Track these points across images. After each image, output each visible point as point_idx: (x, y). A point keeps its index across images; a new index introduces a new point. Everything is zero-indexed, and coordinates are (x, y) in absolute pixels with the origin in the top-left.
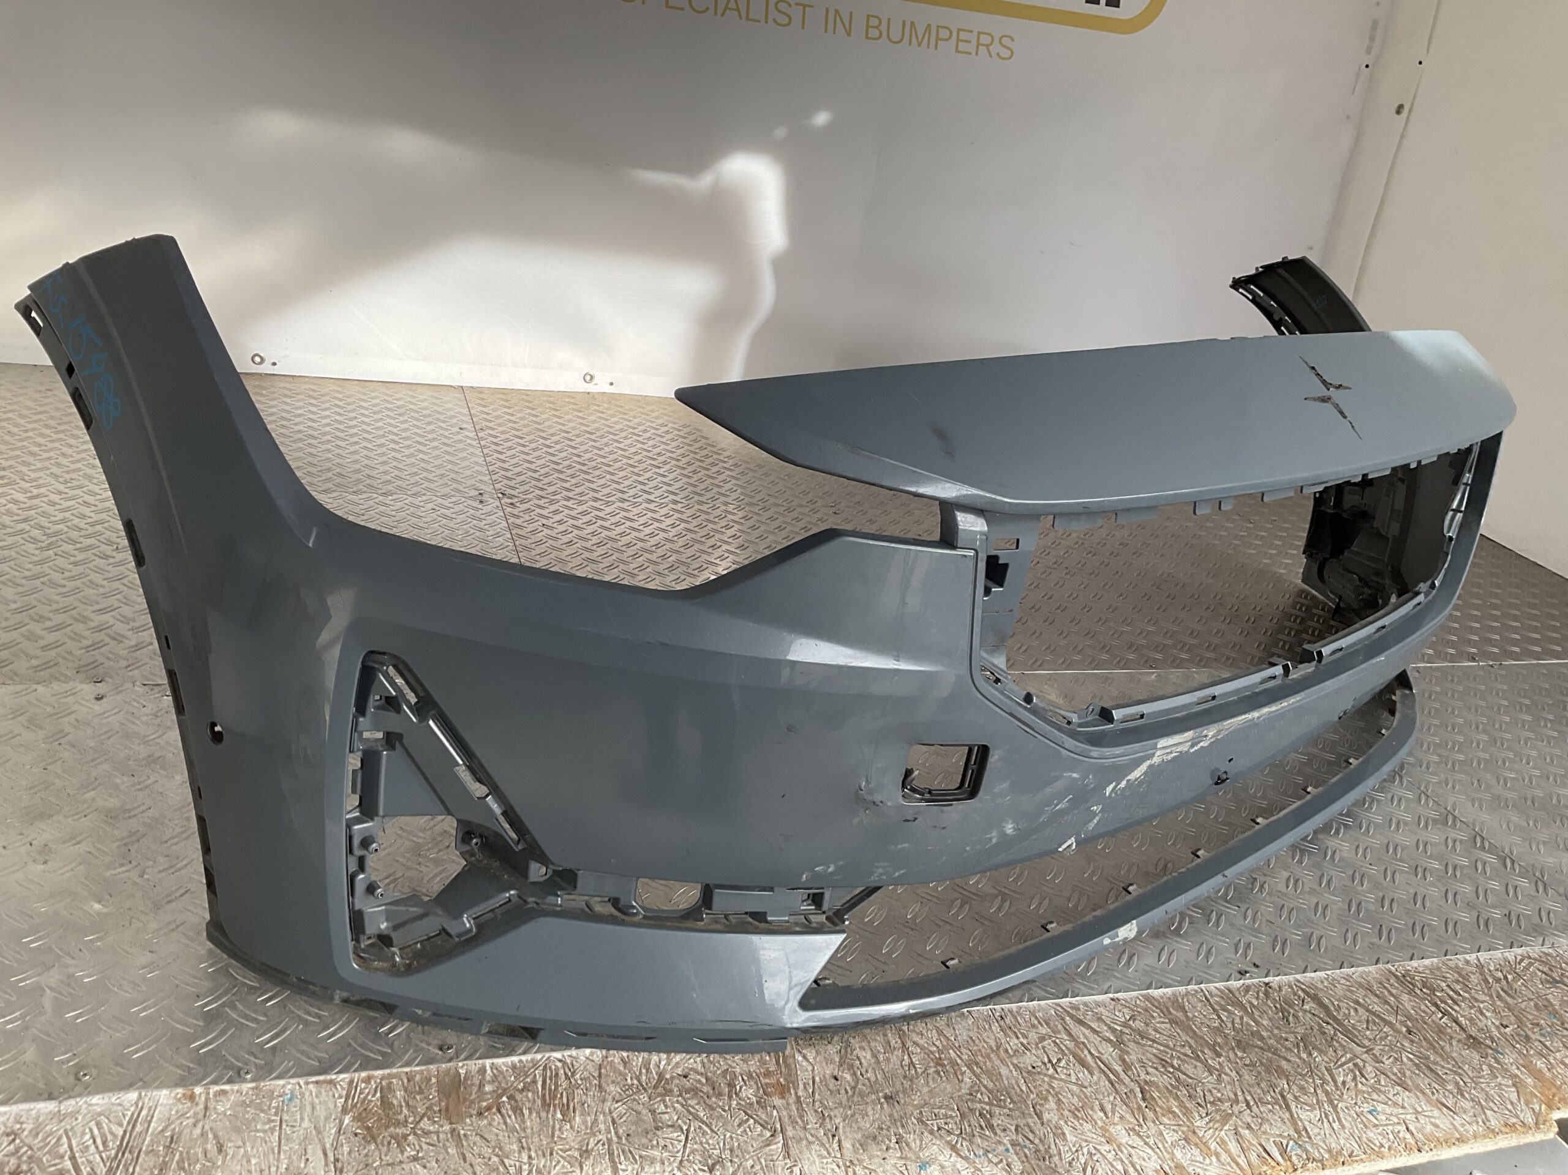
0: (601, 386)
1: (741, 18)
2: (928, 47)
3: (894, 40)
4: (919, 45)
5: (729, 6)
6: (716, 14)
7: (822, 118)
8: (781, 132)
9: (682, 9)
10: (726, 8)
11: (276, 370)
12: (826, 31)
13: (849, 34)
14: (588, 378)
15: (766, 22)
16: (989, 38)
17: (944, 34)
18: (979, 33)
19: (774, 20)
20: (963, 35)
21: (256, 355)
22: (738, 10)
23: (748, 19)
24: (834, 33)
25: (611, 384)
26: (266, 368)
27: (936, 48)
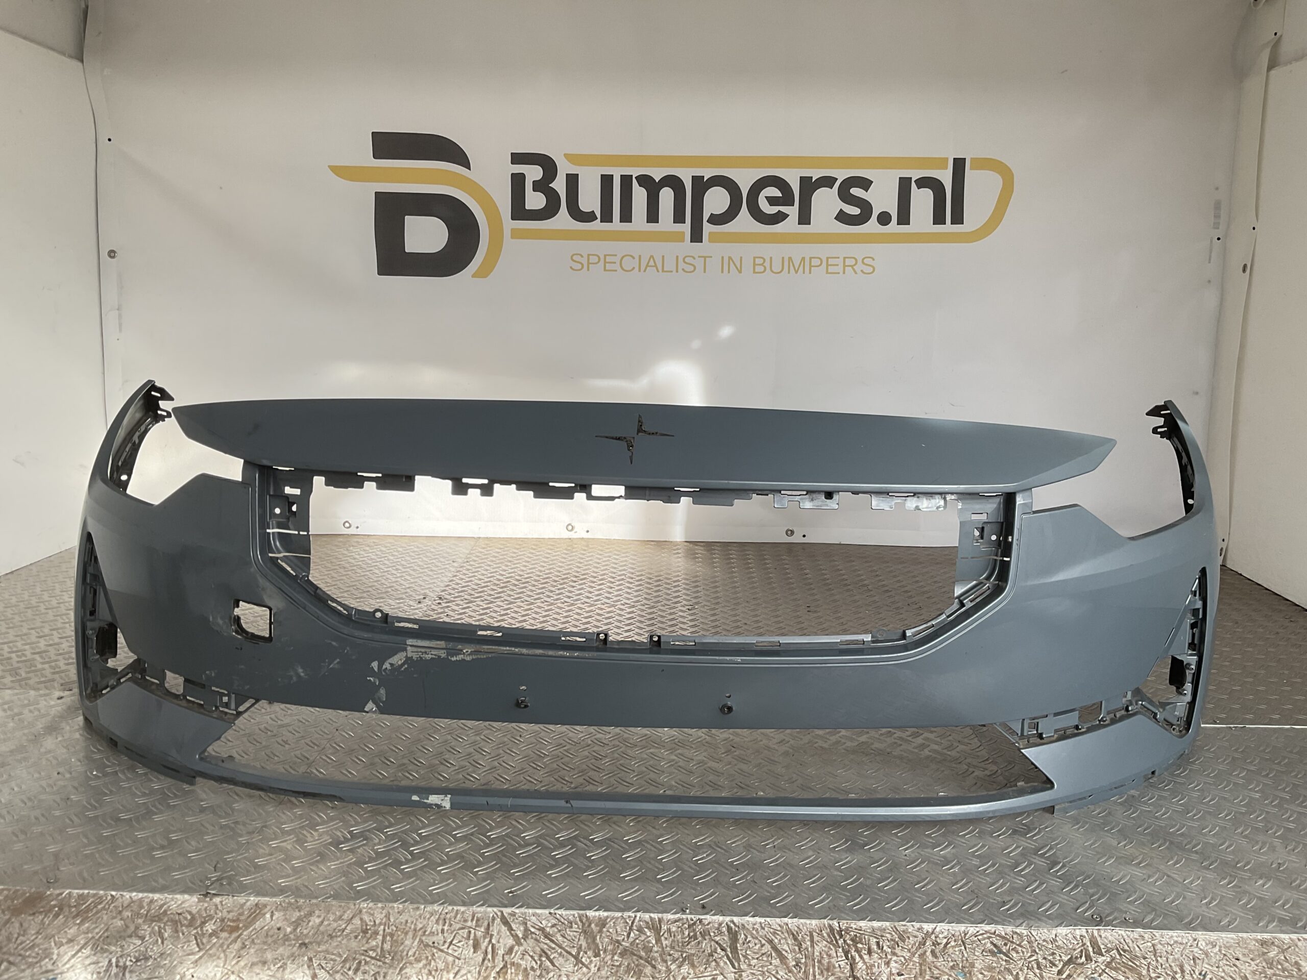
0: (579, 533)
1: (658, 271)
2: (804, 273)
3: (775, 271)
4: (796, 272)
5: (650, 264)
6: (640, 271)
7: (726, 332)
8: (696, 344)
9: (616, 271)
10: (647, 266)
11: (358, 532)
12: (722, 272)
13: (740, 272)
14: (570, 528)
15: (677, 271)
16: (854, 260)
17: (815, 262)
18: (845, 258)
19: (683, 269)
20: (831, 261)
21: (347, 522)
22: (656, 266)
23: (663, 271)
24: (729, 272)
25: (588, 531)
26: (352, 531)
27: (810, 273)
